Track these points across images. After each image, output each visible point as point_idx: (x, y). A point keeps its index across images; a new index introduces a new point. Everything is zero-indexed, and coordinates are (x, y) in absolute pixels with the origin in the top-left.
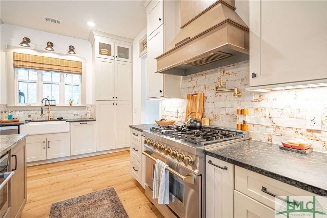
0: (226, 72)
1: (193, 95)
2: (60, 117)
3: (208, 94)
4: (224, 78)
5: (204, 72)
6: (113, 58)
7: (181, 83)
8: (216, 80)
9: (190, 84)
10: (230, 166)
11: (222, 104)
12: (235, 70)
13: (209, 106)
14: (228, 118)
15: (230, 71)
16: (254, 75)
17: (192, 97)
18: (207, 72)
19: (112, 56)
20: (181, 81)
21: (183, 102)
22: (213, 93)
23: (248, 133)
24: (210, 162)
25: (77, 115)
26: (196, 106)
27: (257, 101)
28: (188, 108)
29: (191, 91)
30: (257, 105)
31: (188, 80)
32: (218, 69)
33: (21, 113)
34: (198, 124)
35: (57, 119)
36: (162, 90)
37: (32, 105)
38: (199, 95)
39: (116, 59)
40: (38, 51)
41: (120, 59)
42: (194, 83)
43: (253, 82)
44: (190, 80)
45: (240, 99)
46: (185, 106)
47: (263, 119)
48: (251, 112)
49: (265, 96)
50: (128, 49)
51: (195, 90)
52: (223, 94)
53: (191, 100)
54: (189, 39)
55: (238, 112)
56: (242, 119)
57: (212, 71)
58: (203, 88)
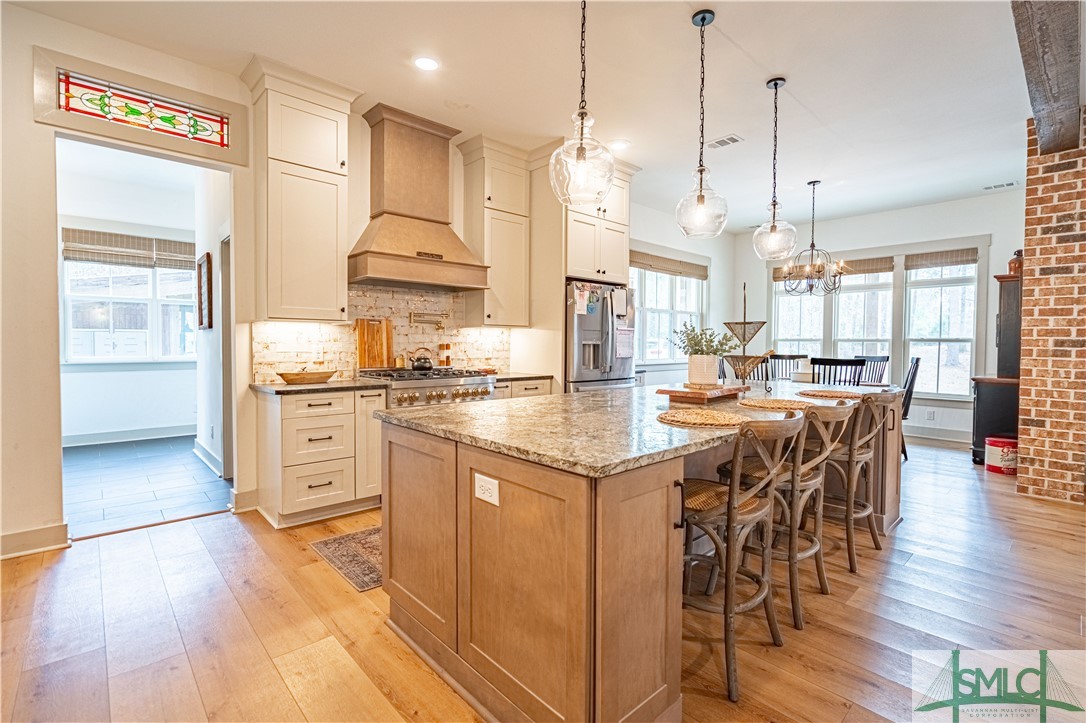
0: (424, 298)
1: (368, 321)
3: (397, 322)
5: (391, 289)
9: (360, 301)
10: (509, 384)
11: (419, 338)
12: (435, 299)
13: (399, 339)
15: (430, 299)
16: (489, 316)
17: (368, 324)
18: (395, 289)
22: (405, 321)
26: (381, 339)
28: (363, 344)
29: (366, 315)
31: (354, 293)
32: (414, 291)
38: (384, 323)
42: (371, 301)
44: (361, 293)
45: (440, 332)
47: (460, 353)
51: (374, 313)
52: (421, 326)
53: (367, 330)
54: (441, 257)
55: (441, 347)
56: (445, 354)
57: (404, 292)
58: (388, 313)
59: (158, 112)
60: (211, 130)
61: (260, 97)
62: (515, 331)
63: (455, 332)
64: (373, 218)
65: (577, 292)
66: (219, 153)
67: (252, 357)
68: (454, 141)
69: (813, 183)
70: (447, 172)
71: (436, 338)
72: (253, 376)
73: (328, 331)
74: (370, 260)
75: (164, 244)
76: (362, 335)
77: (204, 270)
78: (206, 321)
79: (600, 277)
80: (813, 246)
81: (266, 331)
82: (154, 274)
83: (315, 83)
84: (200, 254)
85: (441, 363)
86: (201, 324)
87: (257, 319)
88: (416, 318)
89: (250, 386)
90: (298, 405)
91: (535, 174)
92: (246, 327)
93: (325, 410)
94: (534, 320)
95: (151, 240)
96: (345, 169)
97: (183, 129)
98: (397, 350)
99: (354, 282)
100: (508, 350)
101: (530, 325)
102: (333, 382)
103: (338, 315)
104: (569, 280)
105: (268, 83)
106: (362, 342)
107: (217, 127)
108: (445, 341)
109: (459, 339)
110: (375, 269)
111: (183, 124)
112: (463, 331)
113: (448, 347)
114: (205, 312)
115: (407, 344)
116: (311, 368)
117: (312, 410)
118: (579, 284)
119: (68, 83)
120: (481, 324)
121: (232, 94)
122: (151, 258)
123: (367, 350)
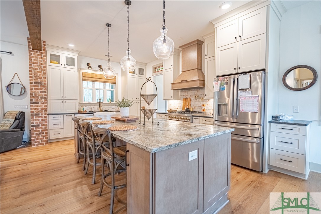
0: (199, 91)
1: (186, 99)
2: (106, 110)
3: (192, 99)
4: (198, 93)
5: (190, 90)
6: (136, 75)
7: (180, 93)
8: (195, 94)
9: (184, 94)
10: (199, 118)
11: (197, 103)
12: (202, 91)
13: (192, 103)
14: (199, 108)
15: (200, 91)
16: (206, 95)
17: (185, 100)
18: (192, 90)
19: (136, 74)
20: (180, 92)
21: (181, 102)
22: (194, 98)
23: (205, 112)
24: (194, 118)
25: (114, 109)
26: (187, 103)
27: (208, 102)
28: (183, 104)
29: (185, 97)
30: (208, 103)
31: (183, 92)
32: (196, 90)
33: (86, 107)
34: (189, 110)
35: (105, 110)
36: (172, 96)
37: (91, 103)
38: (188, 99)
39: (138, 75)
40: (94, 71)
41: (140, 75)
42: (186, 94)
43: (205, 97)
44: (184, 92)
45: (203, 101)
46: (182, 103)
47: (209, 108)
48: (206, 105)
49: (210, 100)
50: (144, 69)
51: (187, 97)
52: (198, 99)
54: (187, 80)
55: (202, 105)
56: (203, 108)
57: (194, 90)
58: (190, 96)
65: (214, 82)
74: (173, 85)
81: (170, 102)
85: (202, 110)
88: (197, 97)
104: (217, 77)
108: (204, 103)
113: (204, 105)
123: (184, 106)
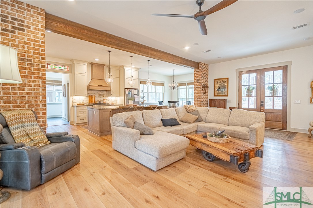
0: (101, 92)
5: (95, 91)
11: (100, 98)
26: (93, 99)
29: (90, 95)
44: (89, 92)
47: (107, 101)
53: (91, 97)
54: (102, 86)
55: (104, 100)
56: (104, 101)
57: (97, 91)
58: (94, 94)
59: (59, 67)
60: (66, 68)
61: (73, 64)
62: (118, 97)
63: (106, 97)
64: (92, 79)
65: (126, 91)
66: (67, 72)
67: (72, 101)
68: (105, 67)
69: (173, 70)
70: (104, 72)
71: (103, 98)
72: (72, 104)
73: (84, 97)
74: (90, 87)
75: (56, 81)
76: (90, 98)
77: (64, 87)
78: (64, 96)
79: (132, 88)
80: (174, 81)
81: (74, 97)
82: (54, 87)
83: (82, 61)
84: (63, 84)
85: (104, 102)
86: (63, 96)
87: (73, 96)
88: (100, 95)
89: (72, 106)
90: (79, 108)
91: (120, 70)
92: (71, 97)
93: (83, 109)
94: (120, 95)
95: (53, 80)
96: (86, 73)
97: (62, 69)
98: (96, 100)
99: (88, 90)
100: (117, 100)
101: (120, 96)
102: (85, 105)
103: (85, 95)
104: (125, 88)
105: (75, 62)
106: (90, 99)
107: (67, 68)
108: (105, 99)
109: (107, 98)
110: (91, 88)
111: (62, 68)
112: (108, 97)
113: (105, 100)
114: (64, 94)
115: (97, 99)
116: (81, 103)
117: (81, 109)
118: (127, 89)
119: (47, 64)
120: (110, 96)
121: (70, 63)
122: (53, 84)
123: (91, 101)
